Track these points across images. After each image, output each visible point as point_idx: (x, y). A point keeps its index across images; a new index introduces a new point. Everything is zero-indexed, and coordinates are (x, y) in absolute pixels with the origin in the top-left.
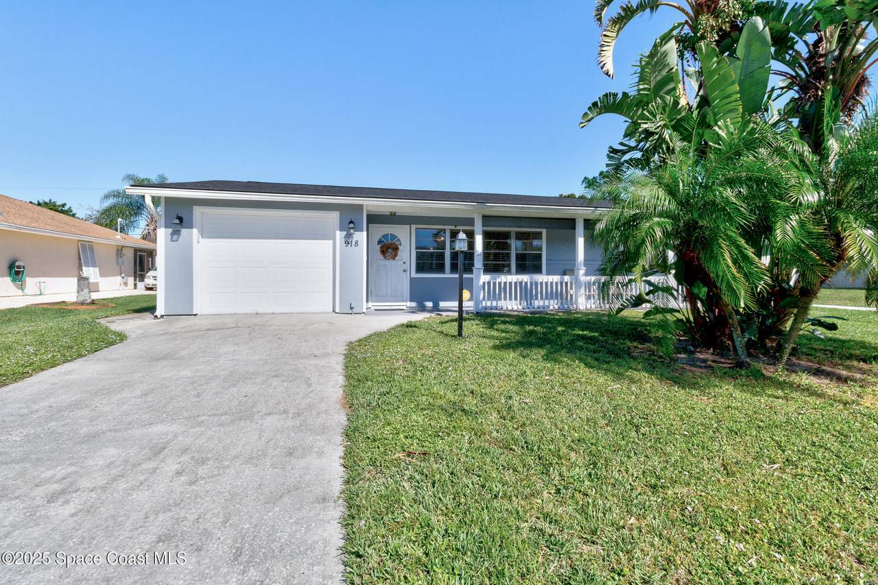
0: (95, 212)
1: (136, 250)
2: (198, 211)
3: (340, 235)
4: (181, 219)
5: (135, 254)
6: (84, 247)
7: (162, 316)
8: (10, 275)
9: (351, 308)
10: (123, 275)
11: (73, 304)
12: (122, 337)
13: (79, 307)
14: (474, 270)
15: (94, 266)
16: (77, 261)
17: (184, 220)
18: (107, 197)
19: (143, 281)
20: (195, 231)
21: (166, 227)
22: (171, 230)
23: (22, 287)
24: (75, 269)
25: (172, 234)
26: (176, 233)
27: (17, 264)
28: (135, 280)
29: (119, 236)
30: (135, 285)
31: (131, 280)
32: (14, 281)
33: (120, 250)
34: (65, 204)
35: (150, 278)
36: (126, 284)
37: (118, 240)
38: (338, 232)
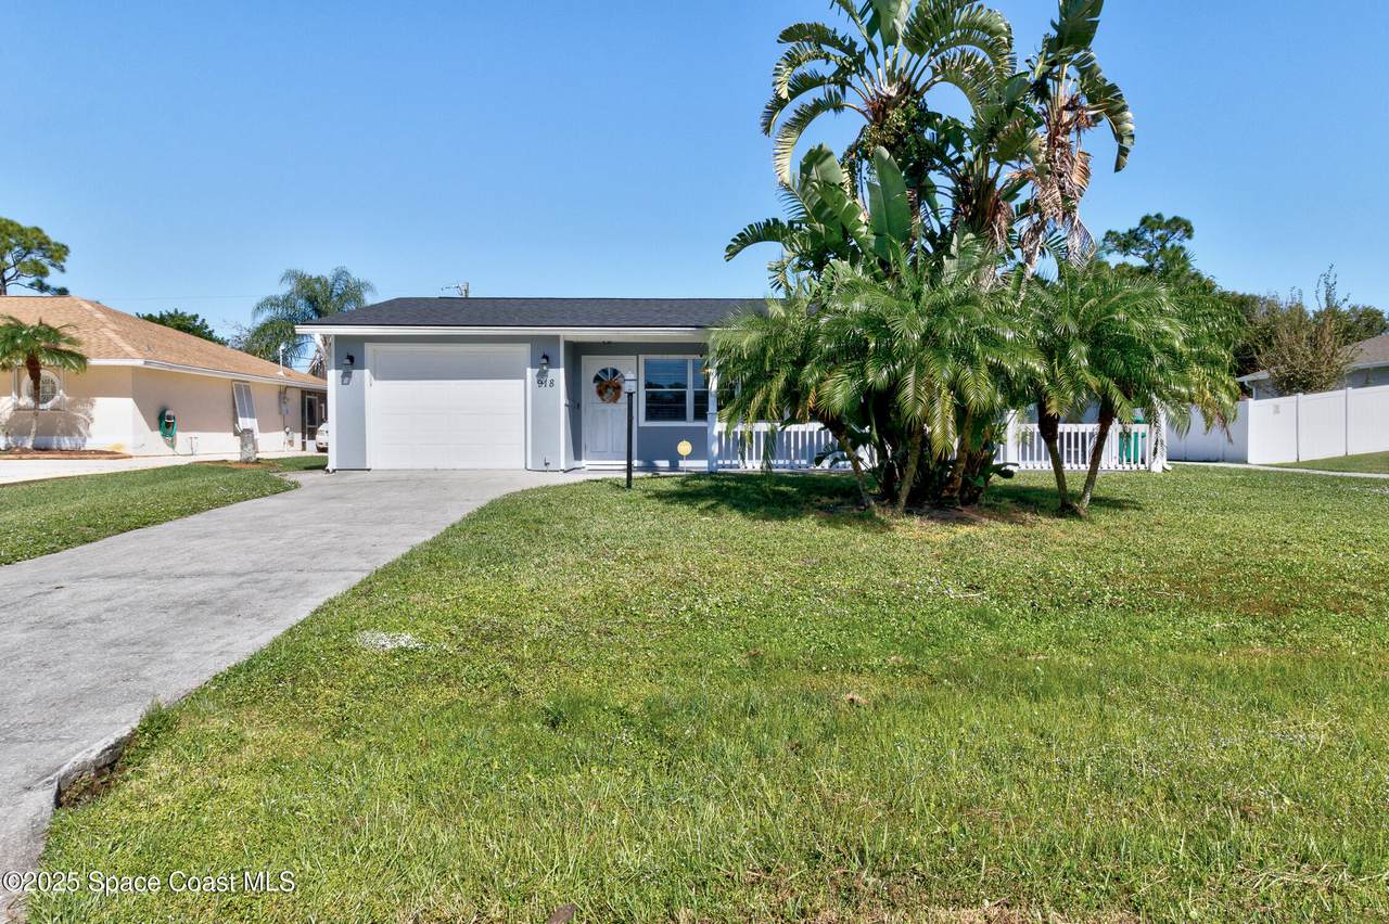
0: (244, 332)
1: (305, 392)
2: (369, 348)
3: (531, 373)
4: (351, 359)
5: (303, 398)
6: (238, 387)
7: (334, 471)
8: (160, 428)
9: (546, 464)
10: (287, 429)
11: (236, 462)
12: (296, 485)
13: (244, 466)
14: (709, 416)
15: (252, 416)
16: (232, 410)
17: (355, 359)
18: (259, 308)
19: (314, 438)
20: (367, 372)
21: (336, 369)
22: (341, 372)
23: (172, 445)
24: (229, 422)
25: (343, 377)
26: (347, 375)
27: (168, 413)
28: (303, 438)
29: (281, 371)
30: (304, 444)
31: (298, 437)
32: (164, 435)
33: (283, 392)
34: (197, 316)
35: (323, 434)
36: (291, 442)
37: (280, 378)
38: (529, 370)
